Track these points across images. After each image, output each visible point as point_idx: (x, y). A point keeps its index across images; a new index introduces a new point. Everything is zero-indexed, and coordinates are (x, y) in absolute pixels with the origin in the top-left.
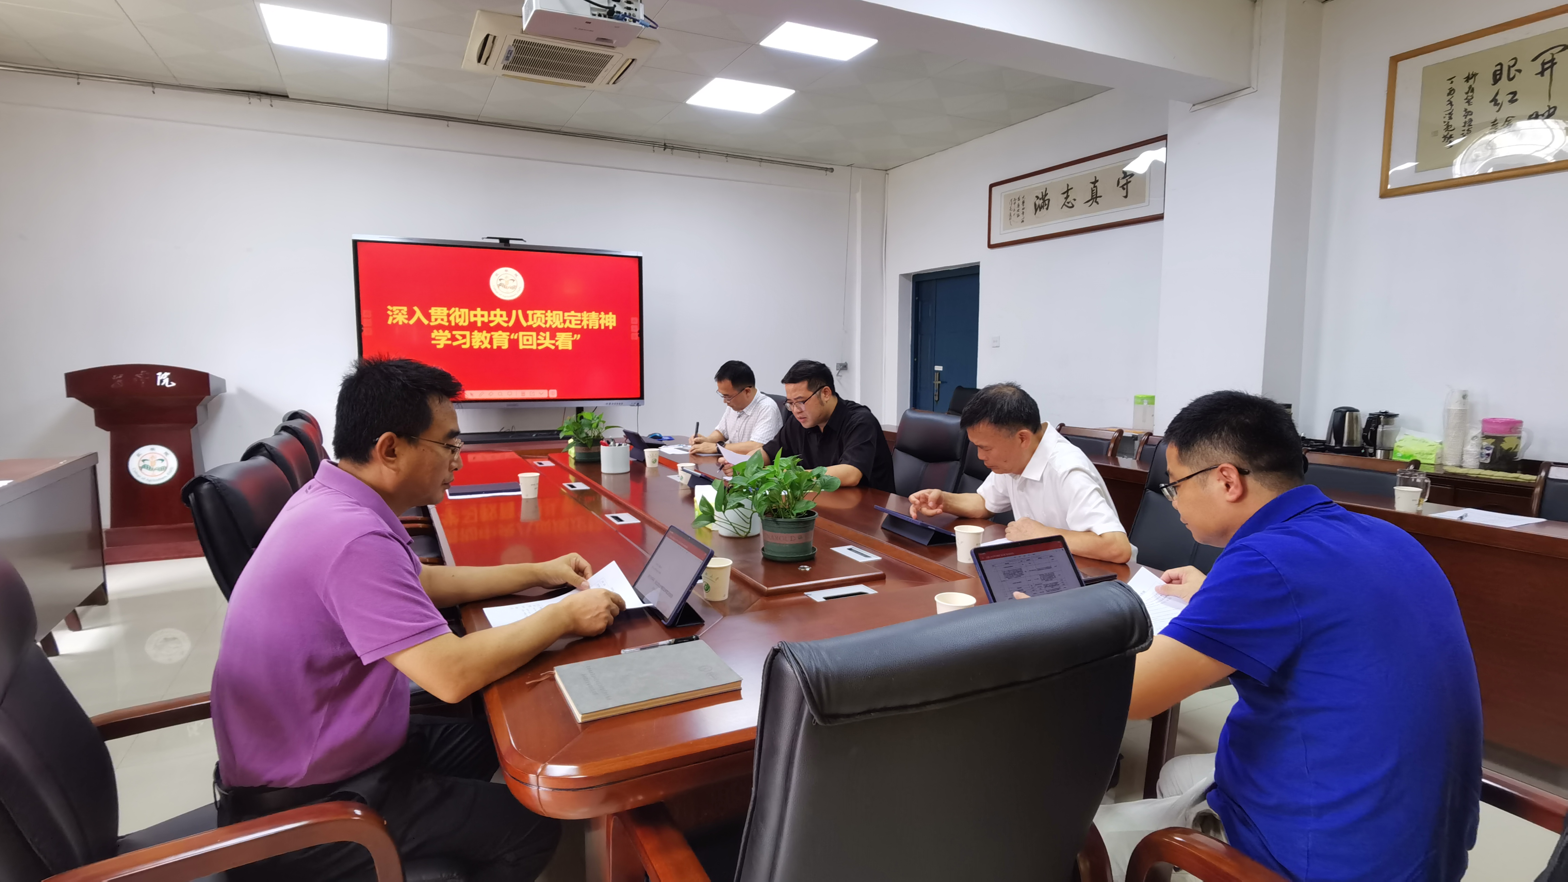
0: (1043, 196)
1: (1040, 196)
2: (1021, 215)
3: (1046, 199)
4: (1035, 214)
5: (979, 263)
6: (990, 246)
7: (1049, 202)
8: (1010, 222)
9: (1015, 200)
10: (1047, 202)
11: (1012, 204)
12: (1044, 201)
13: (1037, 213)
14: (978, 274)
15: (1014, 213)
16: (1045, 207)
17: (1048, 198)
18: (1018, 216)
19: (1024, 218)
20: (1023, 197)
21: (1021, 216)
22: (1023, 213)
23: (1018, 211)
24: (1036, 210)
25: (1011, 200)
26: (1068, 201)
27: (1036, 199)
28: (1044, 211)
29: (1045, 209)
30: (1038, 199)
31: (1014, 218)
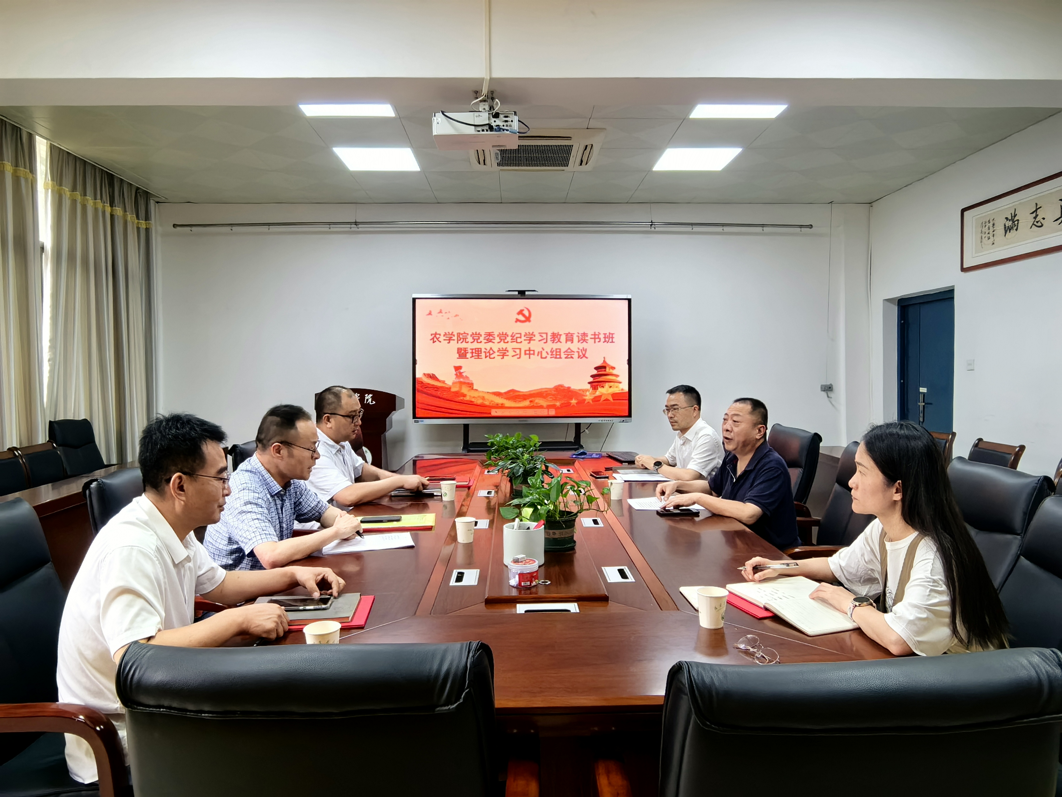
0: (1012, 217)
1: (1010, 218)
2: (991, 237)
3: (1015, 220)
5: (953, 286)
6: (963, 270)
7: (1018, 223)
8: (982, 245)
9: (986, 221)
10: (1016, 223)
11: (982, 227)
12: (1014, 222)
13: (1007, 235)
14: (953, 298)
15: (985, 236)
17: (1017, 219)
18: (989, 239)
19: (994, 241)
20: (993, 220)
21: (992, 239)
22: (993, 235)
24: (1006, 232)
25: (982, 223)
26: (1036, 220)
27: (1006, 220)
28: (1013, 232)
29: (1014, 230)
30: (1007, 220)
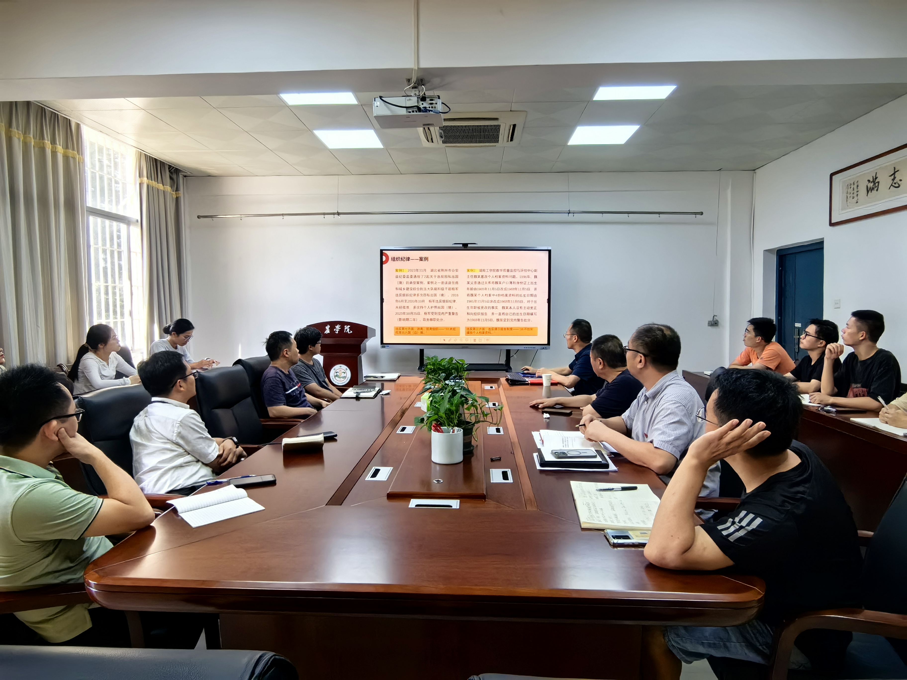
0: (873, 179)
3: (876, 181)
4: (867, 195)
8: (847, 204)
9: (851, 185)
10: (877, 184)
11: (848, 188)
12: (875, 184)
13: (869, 195)
14: (822, 249)
15: (850, 196)
16: (876, 189)
17: (878, 181)
18: (853, 198)
19: (858, 200)
20: (857, 182)
21: (856, 198)
22: (857, 195)
23: (853, 194)
24: (868, 193)
25: (848, 185)
28: (874, 192)
30: (869, 182)
31: (850, 200)
